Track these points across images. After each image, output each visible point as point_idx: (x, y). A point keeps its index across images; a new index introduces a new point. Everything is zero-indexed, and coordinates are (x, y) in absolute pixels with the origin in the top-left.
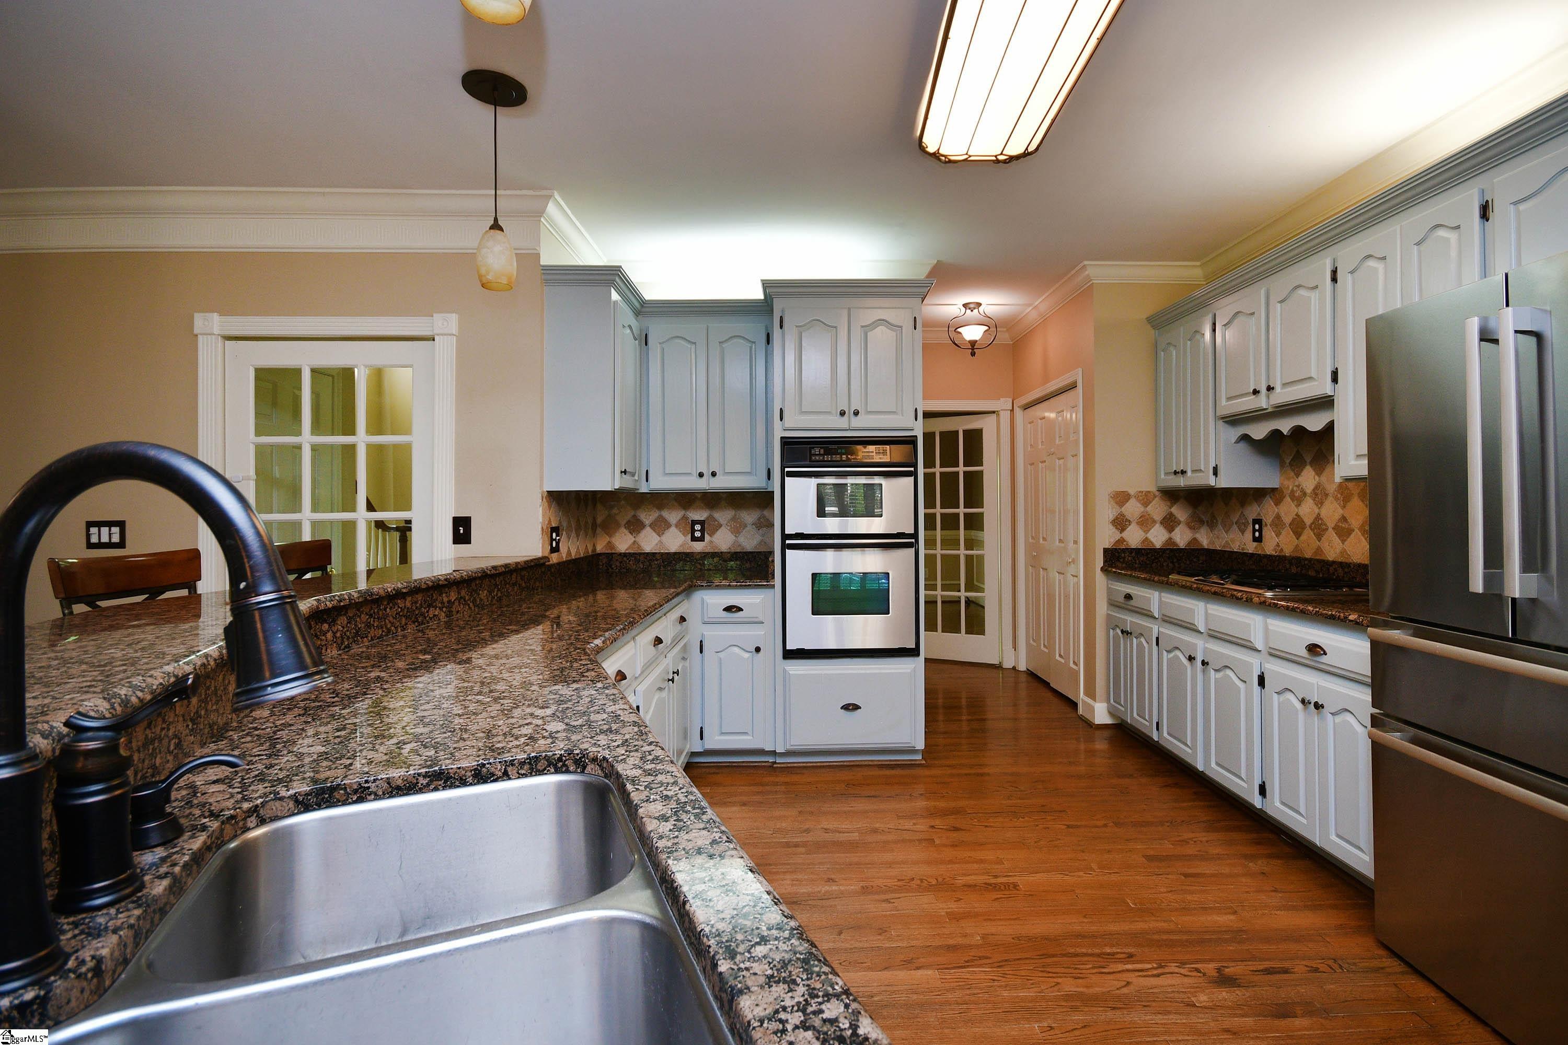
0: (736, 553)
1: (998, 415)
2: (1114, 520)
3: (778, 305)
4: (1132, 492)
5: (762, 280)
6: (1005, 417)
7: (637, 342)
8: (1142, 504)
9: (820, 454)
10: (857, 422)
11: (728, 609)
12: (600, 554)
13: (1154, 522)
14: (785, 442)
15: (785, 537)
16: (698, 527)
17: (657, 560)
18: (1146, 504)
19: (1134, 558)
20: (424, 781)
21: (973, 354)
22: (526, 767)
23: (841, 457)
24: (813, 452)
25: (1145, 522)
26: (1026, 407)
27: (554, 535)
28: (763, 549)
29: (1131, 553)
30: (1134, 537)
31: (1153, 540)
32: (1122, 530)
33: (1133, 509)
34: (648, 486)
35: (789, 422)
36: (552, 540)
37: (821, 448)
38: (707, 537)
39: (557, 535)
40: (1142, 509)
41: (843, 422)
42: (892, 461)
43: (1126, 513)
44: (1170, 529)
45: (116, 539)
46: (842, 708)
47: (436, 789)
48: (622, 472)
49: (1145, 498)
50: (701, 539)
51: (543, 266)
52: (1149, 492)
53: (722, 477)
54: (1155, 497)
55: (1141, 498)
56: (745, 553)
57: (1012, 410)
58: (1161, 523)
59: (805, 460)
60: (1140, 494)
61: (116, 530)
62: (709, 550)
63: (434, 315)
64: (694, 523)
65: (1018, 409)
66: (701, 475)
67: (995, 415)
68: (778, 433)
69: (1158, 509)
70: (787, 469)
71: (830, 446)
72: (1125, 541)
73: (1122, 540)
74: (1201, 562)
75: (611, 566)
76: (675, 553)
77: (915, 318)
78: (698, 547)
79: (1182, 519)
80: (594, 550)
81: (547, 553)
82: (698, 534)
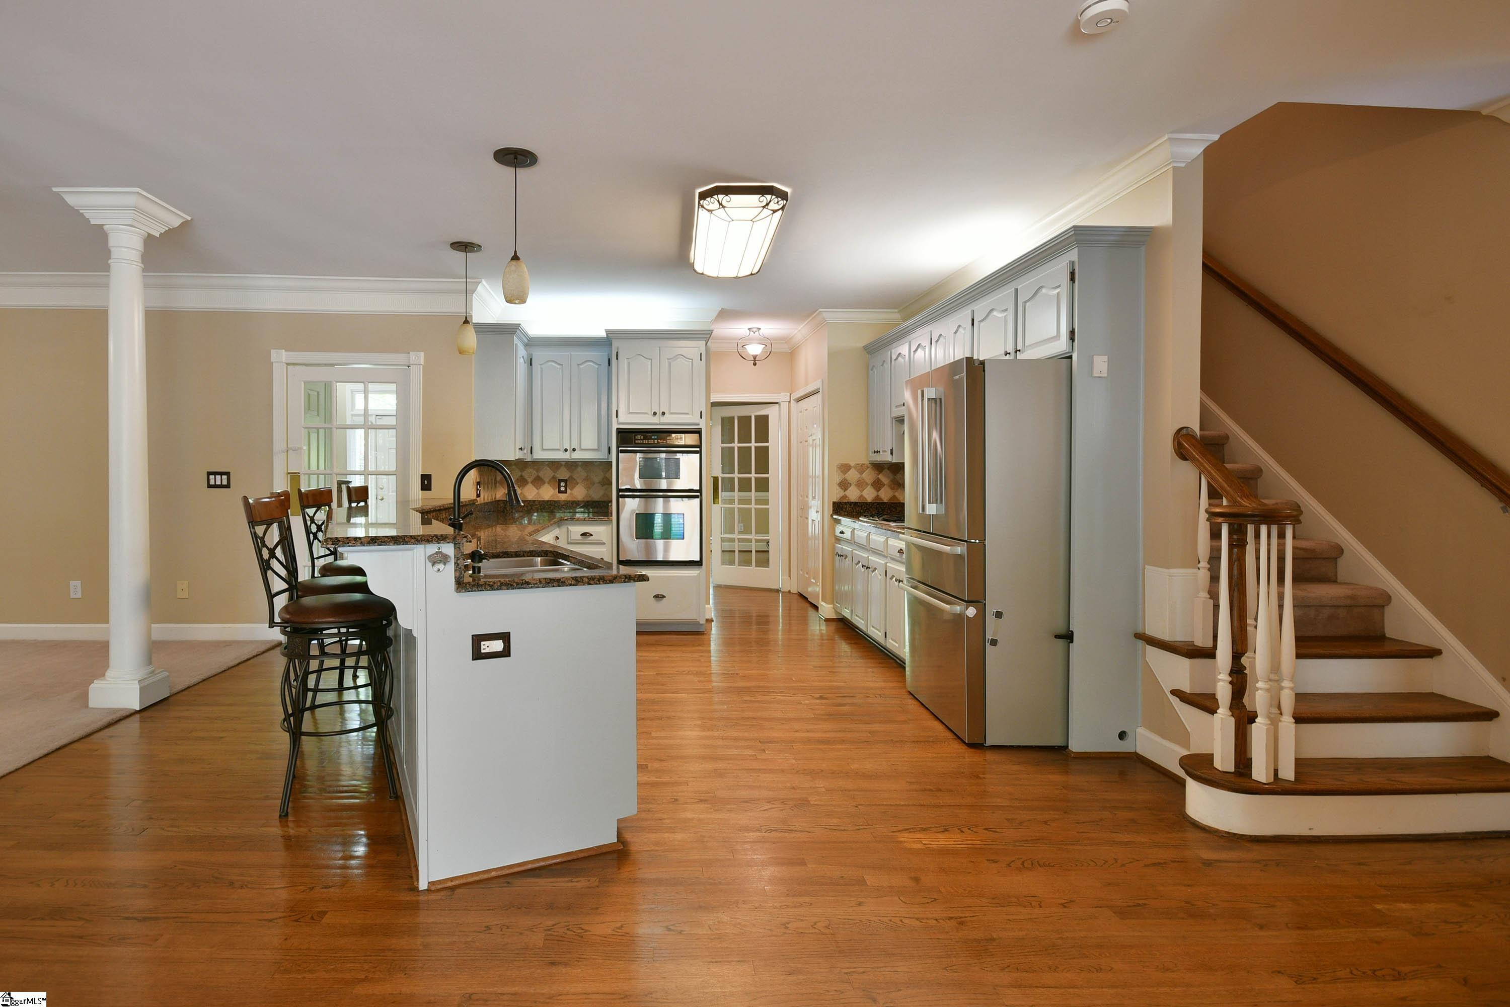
0: (588, 502)
1: (780, 405)
2: (840, 483)
3: (615, 344)
4: (852, 464)
5: (605, 330)
6: (784, 406)
7: (526, 364)
8: (859, 472)
9: (641, 439)
10: (664, 420)
11: (584, 534)
12: (499, 501)
13: (867, 484)
14: (620, 432)
15: (619, 490)
16: (563, 484)
17: (536, 505)
18: (861, 473)
19: (852, 508)
20: (501, 554)
21: (755, 364)
22: (530, 554)
23: (654, 441)
24: (636, 437)
25: (861, 484)
26: (799, 400)
27: (478, 486)
28: (605, 499)
29: (851, 505)
30: (853, 495)
31: (867, 497)
32: (845, 490)
33: (853, 475)
34: (532, 457)
35: (622, 419)
36: (477, 489)
37: (642, 435)
38: (568, 490)
39: (480, 487)
40: (859, 476)
41: (655, 420)
42: (686, 444)
43: (848, 479)
44: (878, 490)
45: (225, 482)
46: (654, 597)
47: (505, 557)
48: (519, 449)
49: (861, 469)
50: (565, 492)
51: (474, 323)
52: (863, 464)
53: (579, 452)
54: (868, 468)
55: (858, 468)
56: (594, 501)
57: (790, 402)
58: (872, 485)
59: (632, 444)
60: (858, 465)
61: (225, 477)
62: (570, 499)
63: (411, 353)
64: (560, 481)
65: (793, 401)
66: (566, 450)
67: (778, 405)
68: (615, 426)
69: (869, 476)
70: (620, 449)
71: (647, 435)
72: (847, 497)
73: (845, 497)
74: (898, 511)
75: (506, 508)
76: (548, 501)
77: (701, 353)
78: (563, 497)
79: (885, 483)
80: (495, 498)
81: (475, 498)
82: (563, 489)
